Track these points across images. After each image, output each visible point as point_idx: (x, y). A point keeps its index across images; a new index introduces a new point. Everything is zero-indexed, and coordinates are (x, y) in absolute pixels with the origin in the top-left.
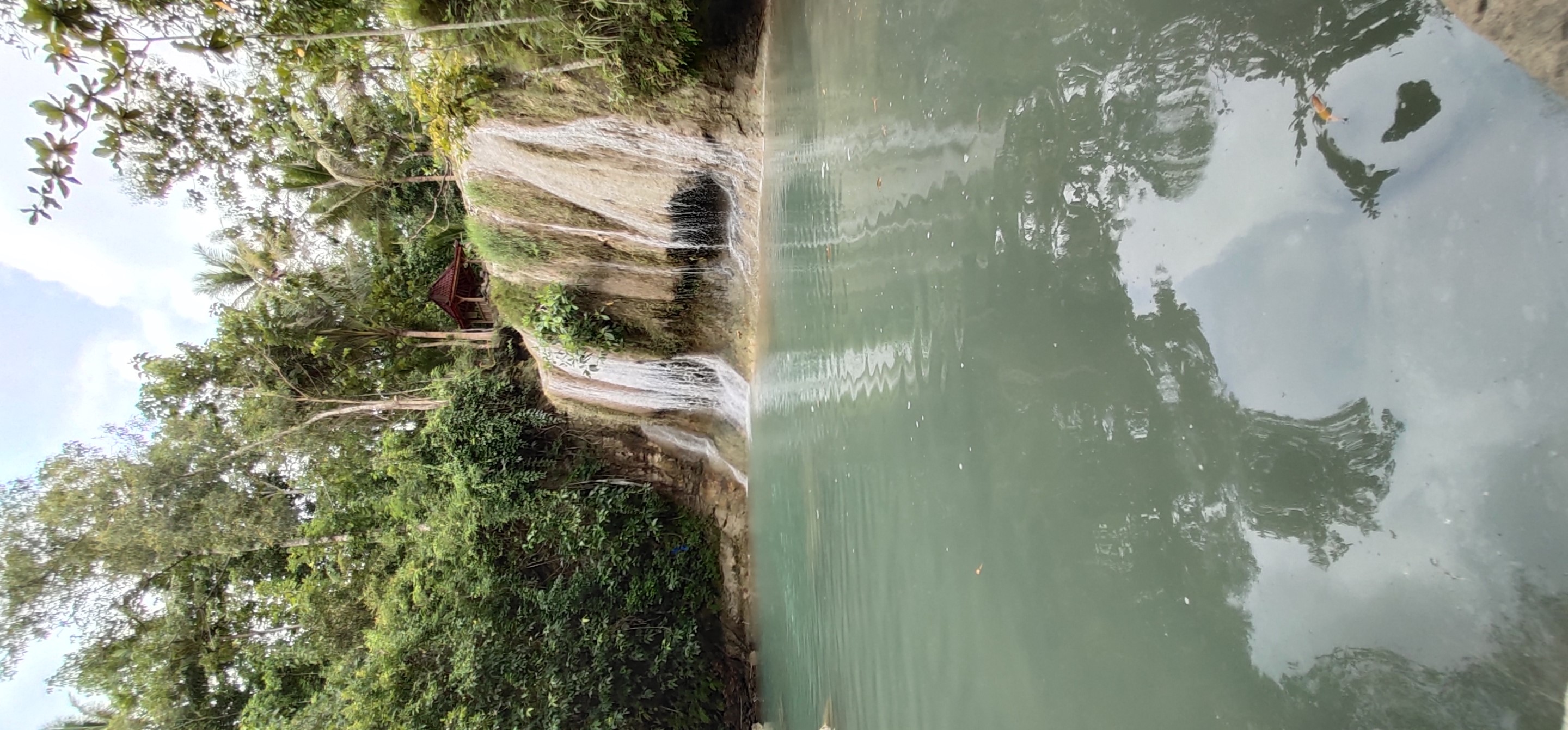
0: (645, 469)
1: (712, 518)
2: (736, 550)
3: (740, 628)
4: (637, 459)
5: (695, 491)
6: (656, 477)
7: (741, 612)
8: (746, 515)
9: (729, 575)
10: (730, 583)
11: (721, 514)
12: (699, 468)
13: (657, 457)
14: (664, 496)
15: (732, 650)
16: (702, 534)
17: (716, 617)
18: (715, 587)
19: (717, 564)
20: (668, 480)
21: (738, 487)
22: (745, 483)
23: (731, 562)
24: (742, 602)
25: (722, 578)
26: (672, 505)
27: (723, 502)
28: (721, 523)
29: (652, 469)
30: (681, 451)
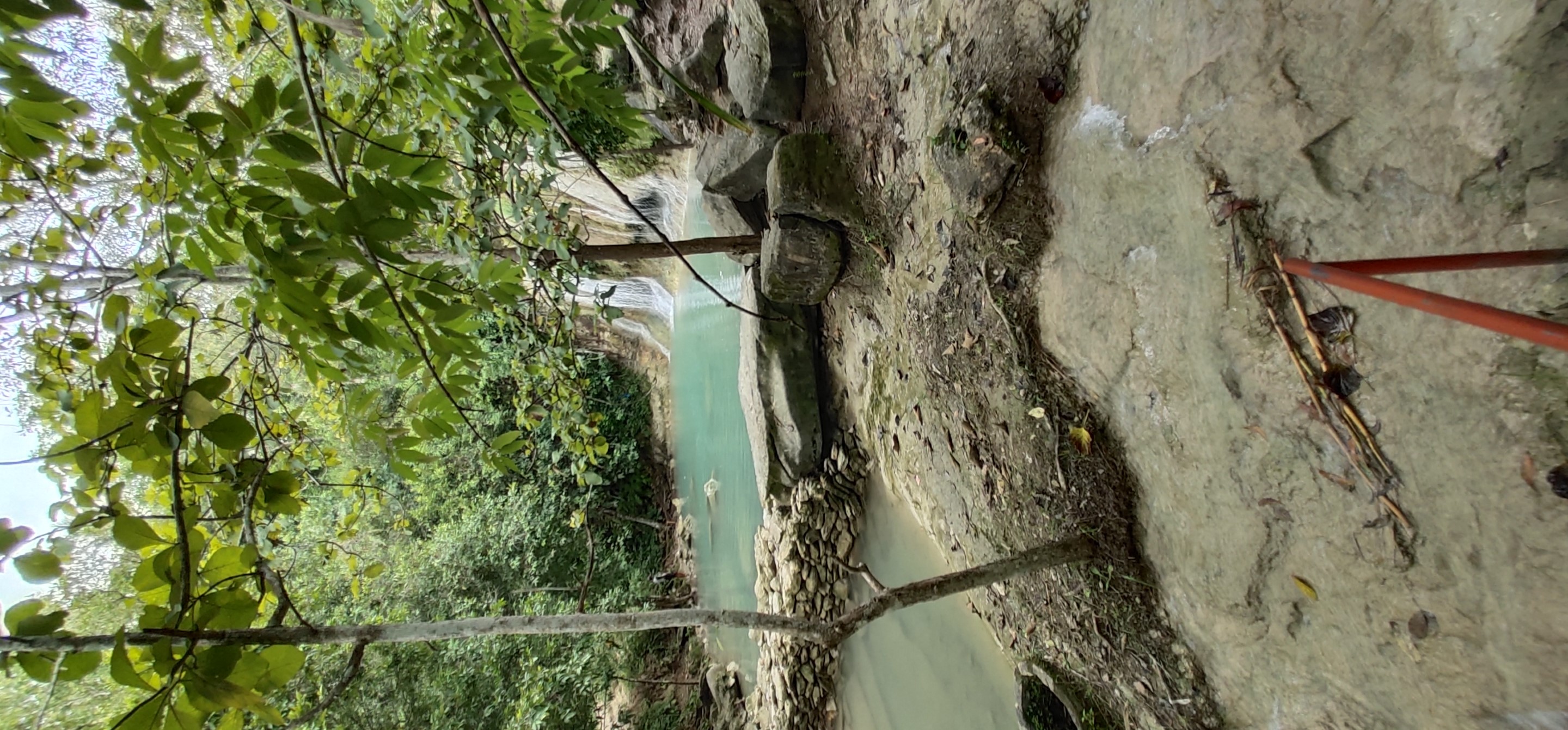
0: (598, 342)
1: (645, 376)
2: (662, 397)
3: (664, 446)
4: (592, 334)
5: (634, 358)
6: (606, 347)
7: (665, 436)
8: (668, 375)
9: (656, 412)
10: (657, 418)
11: (651, 374)
12: (636, 342)
13: (607, 334)
14: (612, 361)
15: (658, 459)
16: (639, 387)
17: (647, 439)
18: (647, 419)
19: (648, 405)
20: (615, 350)
21: (663, 357)
22: (668, 355)
23: (659, 404)
24: (665, 429)
25: (652, 414)
26: (618, 366)
27: (653, 366)
28: (651, 380)
29: (603, 342)
30: (624, 331)
